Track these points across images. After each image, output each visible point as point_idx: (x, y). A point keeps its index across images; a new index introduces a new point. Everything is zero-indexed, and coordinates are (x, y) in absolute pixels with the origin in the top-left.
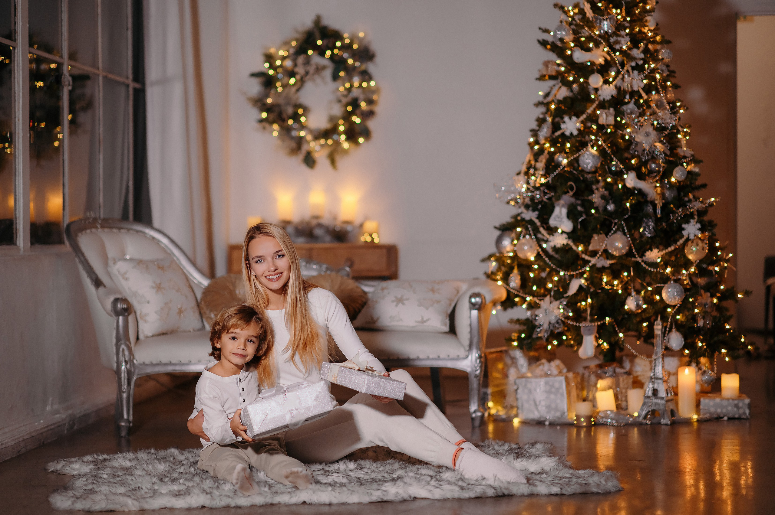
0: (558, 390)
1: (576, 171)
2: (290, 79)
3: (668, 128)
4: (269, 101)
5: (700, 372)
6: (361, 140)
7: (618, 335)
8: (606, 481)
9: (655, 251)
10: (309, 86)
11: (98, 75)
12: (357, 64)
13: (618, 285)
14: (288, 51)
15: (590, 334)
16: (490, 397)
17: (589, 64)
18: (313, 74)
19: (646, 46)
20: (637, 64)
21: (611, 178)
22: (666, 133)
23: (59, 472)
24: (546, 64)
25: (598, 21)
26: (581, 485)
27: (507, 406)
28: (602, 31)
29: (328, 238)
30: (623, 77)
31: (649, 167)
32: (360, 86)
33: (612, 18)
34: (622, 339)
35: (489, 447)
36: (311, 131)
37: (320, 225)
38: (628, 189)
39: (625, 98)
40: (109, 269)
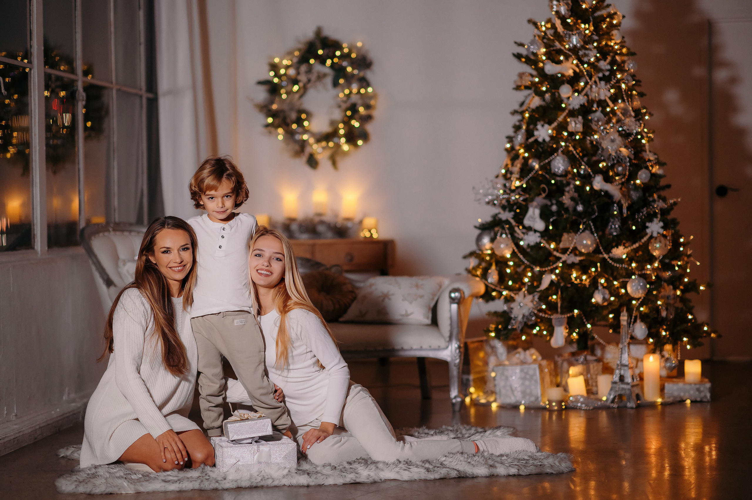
0: (532, 377)
1: (548, 174)
2: (293, 87)
3: (633, 134)
4: (275, 107)
5: (663, 359)
6: (360, 142)
7: (585, 326)
8: (559, 462)
9: (621, 248)
10: (311, 93)
11: (112, 89)
12: (356, 72)
13: (586, 280)
14: (291, 61)
15: (561, 325)
16: (472, 383)
17: (559, 75)
18: (315, 82)
19: (613, 58)
20: (604, 75)
21: (580, 181)
22: (631, 139)
23: (68, 457)
24: (521, 75)
25: (567, 36)
26: (536, 466)
27: (487, 392)
28: (571, 45)
29: (329, 234)
30: (591, 87)
31: (615, 170)
32: (359, 92)
33: (581, 34)
34: (590, 330)
35: (457, 432)
36: (313, 135)
37: (322, 222)
38: (596, 191)
39: (593, 106)
40: (120, 270)
